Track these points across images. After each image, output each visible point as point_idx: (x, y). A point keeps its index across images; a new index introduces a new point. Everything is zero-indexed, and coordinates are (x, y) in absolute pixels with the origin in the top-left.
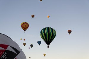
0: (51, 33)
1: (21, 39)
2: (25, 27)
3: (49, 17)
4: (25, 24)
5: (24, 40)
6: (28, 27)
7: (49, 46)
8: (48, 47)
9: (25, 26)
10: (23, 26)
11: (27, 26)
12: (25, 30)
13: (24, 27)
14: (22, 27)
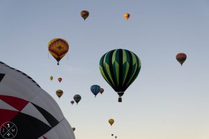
0: (128, 65)
1: (52, 78)
2: (59, 50)
3: (129, 16)
4: (60, 44)
5: (60, 80)
6: (66, 52)
7: (122, 97)
8: (120, 100)
9: (60, 48)
10: (54, 48)
11: (65, 48)
12: (58, 59)
13: (57, 49)
14: (51, 50)
